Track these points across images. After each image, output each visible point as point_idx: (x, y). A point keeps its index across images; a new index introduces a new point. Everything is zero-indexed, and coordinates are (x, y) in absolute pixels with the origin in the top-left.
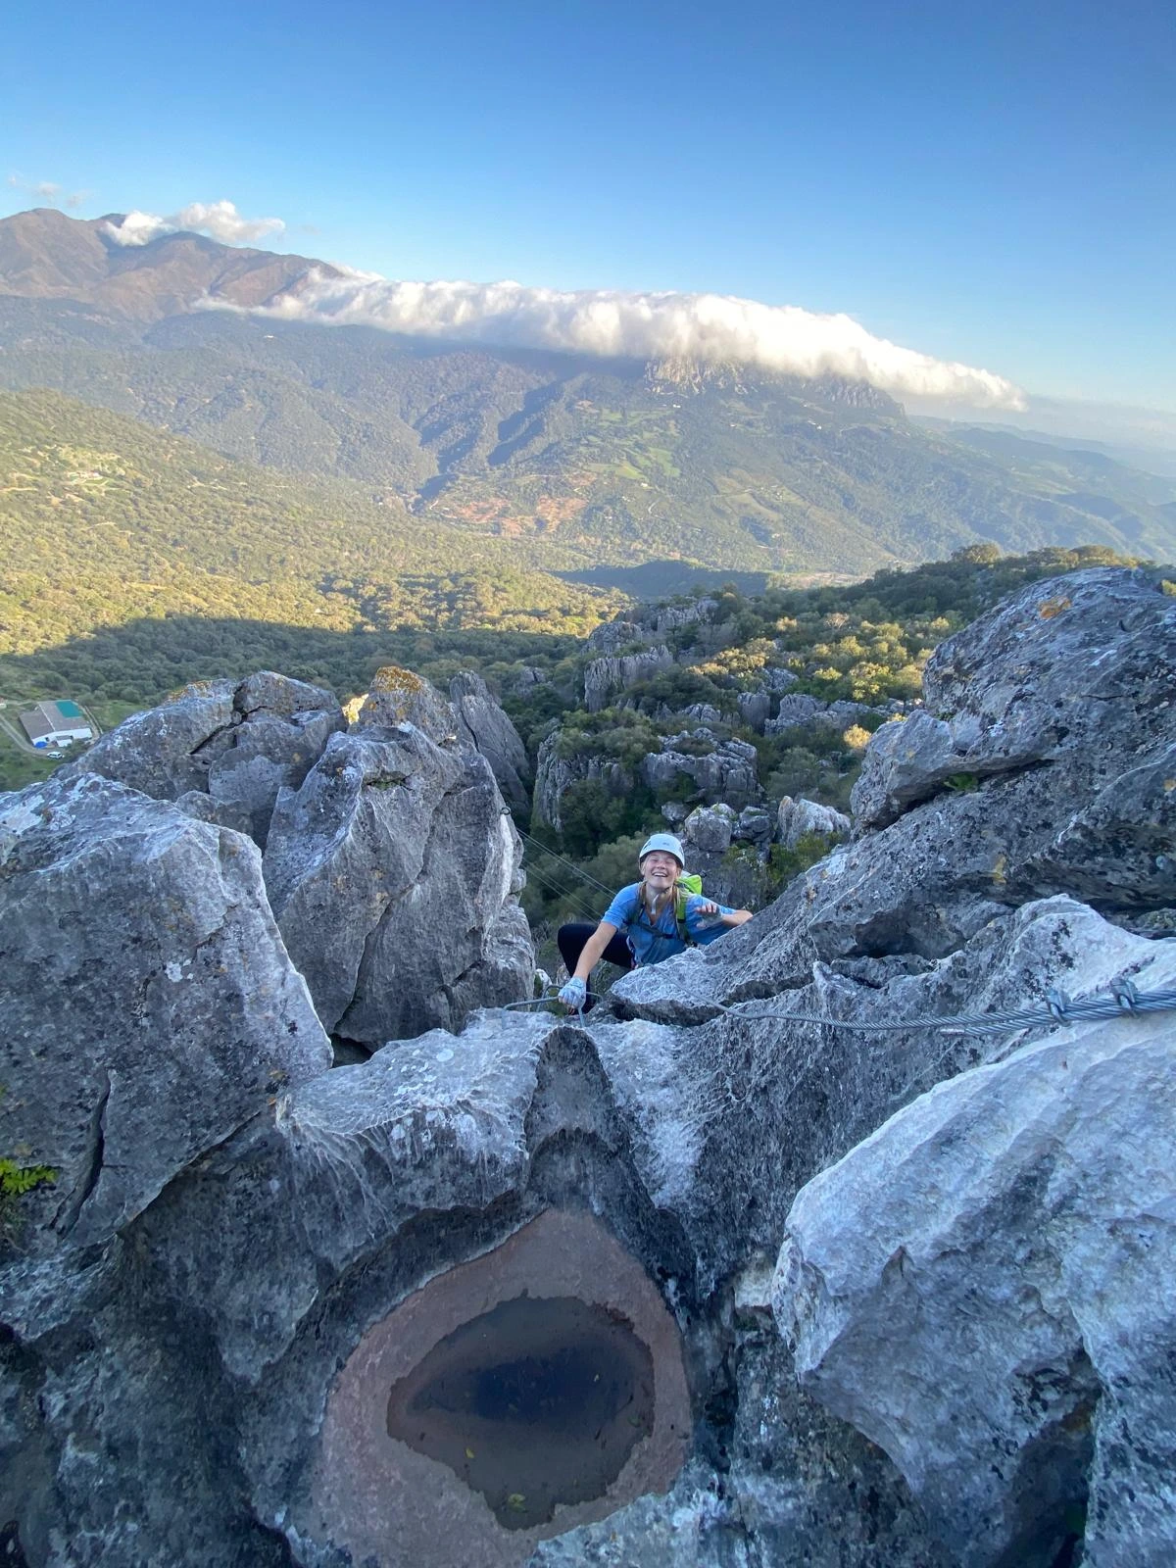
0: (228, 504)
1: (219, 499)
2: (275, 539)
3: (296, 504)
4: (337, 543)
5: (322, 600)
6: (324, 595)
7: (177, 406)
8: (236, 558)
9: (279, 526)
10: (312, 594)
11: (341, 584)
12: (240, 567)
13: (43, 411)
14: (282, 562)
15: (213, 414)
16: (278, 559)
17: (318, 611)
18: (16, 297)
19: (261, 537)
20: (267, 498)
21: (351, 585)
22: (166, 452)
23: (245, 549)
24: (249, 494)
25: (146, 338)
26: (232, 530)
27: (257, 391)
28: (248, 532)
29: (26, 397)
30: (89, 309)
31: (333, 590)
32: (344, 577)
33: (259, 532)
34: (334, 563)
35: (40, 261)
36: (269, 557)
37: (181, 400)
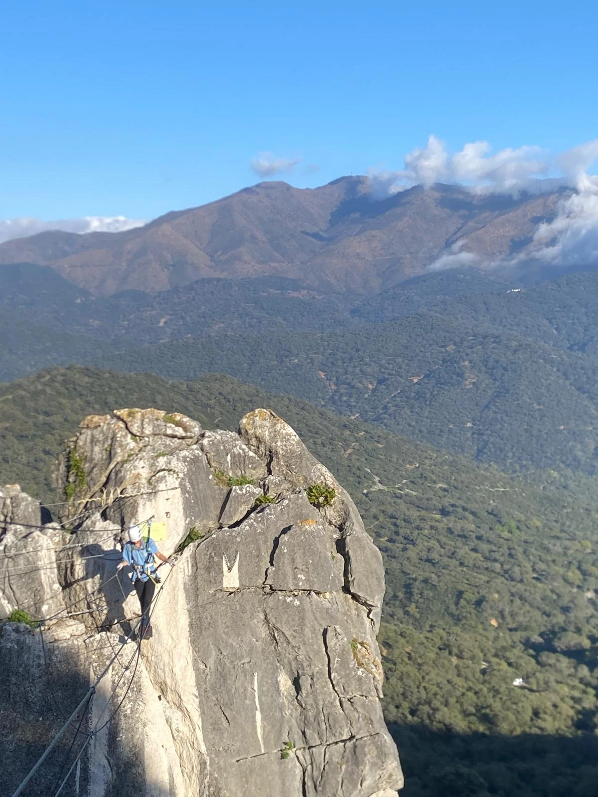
0: (414, 514)
1: (403, 507)
2: (476, 567)
3: (518, 515)
4: (574, 575)
5: (530, 664)
6: (535, 657)
7: (375, 390)
8: (409, 594)
9: (484, 547)
10: (515, 654)
11: (571, 639)
12: (412, 608)
13: (212, 402)
14: (479, 603)
15: (419, 395)
16: (474, 598)
17: (518, 682)
18: (218, 280)
19: (454, 562)
20: (473, 506)
21: (587, 643)
22: (346, 446)
23: (426, 581)
24: (446, 501)
25: (354, 312)
26: (412, 552)
27: (485, 362)
28: (435, 556)
29: (197, 386)
30: (296, 285)
31: (554, 651)
32: (578, 631)
33: (453, 555)
34: (565, 610)
35: (253, 237)
36: (460, 594)
37: (380, 382)
